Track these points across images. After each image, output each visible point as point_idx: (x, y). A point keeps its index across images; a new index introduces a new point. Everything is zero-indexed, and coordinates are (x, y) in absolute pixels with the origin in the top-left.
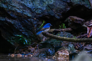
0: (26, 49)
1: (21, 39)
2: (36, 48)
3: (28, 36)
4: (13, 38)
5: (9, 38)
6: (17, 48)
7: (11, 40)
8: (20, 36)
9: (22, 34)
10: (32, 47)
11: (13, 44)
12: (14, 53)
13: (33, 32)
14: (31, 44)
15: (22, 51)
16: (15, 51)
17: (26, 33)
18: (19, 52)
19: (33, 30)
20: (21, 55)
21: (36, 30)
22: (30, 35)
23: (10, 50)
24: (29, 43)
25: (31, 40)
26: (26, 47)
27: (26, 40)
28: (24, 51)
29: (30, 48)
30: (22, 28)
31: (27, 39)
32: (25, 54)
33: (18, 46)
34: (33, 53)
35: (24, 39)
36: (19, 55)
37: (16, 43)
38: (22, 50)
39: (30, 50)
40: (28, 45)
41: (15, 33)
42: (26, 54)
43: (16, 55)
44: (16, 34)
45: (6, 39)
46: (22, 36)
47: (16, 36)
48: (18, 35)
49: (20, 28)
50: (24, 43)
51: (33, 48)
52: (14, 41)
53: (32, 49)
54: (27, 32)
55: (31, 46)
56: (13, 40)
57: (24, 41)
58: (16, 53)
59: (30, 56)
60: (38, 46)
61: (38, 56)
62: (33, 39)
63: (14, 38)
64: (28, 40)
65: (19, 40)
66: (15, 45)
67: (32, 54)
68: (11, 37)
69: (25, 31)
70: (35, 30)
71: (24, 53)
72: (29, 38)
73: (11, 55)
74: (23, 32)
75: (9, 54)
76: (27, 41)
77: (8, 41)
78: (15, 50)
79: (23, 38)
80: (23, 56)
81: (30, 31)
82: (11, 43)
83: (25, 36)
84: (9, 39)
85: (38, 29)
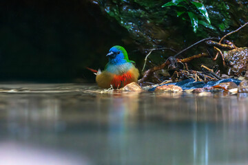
7: (125, 8)
10: (237, 45)
15: (181, 66)
16: (145, 65)
18: (163, 71)
20: (177, 90)
24: (220, 22)
27: (203, 8)
28: (193, 66)
29: (228, 49)
31: (206, 4)
34: (241, 78)
36: (166, 88)
37: (149, 22)
38: (181, 61)
39: (227, 62)
40: (216, 35)
42: (205, 83)
50: (195, 24)
51: (244, 52)
52: (140, 10)
55: (228, 38)
56: (134, 6)
59: (226, 91)
64: (215, 9)
67: (238, 84)
71: (195, 76)
73: (126, 88)
78: (146, 60)
80: (189, 91)
82: (122, 22)
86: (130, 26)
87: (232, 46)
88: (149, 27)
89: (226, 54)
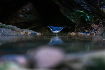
0: (88, 26)
1: (82, 15)
2: (99, 25)
3: (90, 12)
4: (73, 14)
5: (69, 14)
6: (78, 25)
7: (71, 16)
8: (82, 12)
9: (84, 9)
10: (95, 24)
11: (74, 21)
12: (75, 31)
13: (96, 8)
14: (94, 21)
16: (76, 29)
17: (88, 9)
18: (80, 30)
19: (96, 4)
20: (82, 34)
21: (100, 4)
22: (93, 10)
23: (70, 28)
24: (92, 19)
25: (93, 16)
26: (88, 24)
27: (88, 16)
28: (86, 29)
29: (93, 25)
30: (84, 2)
31: (89, 15)
32: (87, 33)
33: (79, 23)
34: (96, 31)
35: (86, 15)
36: (80, 33)
37: (76, 19)
38: (83, 28)
39: (93, 28)
40: (91, 22)
41: (75, 8)
42: (89, 32)
43: (77, 34)
44: (77, 10)
45: (65, 15)
46: (84, 12)
47: (76, 11)
48: (79, 11)
49: (81, 2)
50: (86, 20)
51: (97, 26)
52: (75, 17)
53: (95, 26)
54: (89, 6)
55: (93, 23)
56: (73, 16)
57: (85, 18)
58: (77, 32)
59: (93, 34)
60: (102, 23)
61: (102, 35)
62: (96, 15)
63: (75, 13)
64: (91, 17)
65: (81, 16)
66: (75, 22)
67: (95, 33)
68: (71, 13)
69: (87, 6)
70: (98, 5)
71: (86, 31)
72: (91, 14)
73: (72, 33)
74: (85, 7)
75: (69, 32)
76: (89, 18)
77: (68, 17)
78: (76, 27)
79: (85, 13)
80: (85, 34)
81: (93, 6)
82: (71, 19)
83: (86, 11)
84: (69, 16)
85: (101, 4)
86: (73, 20)
87: (94, 24)
88: (76, 20)
89: (93, 26)
